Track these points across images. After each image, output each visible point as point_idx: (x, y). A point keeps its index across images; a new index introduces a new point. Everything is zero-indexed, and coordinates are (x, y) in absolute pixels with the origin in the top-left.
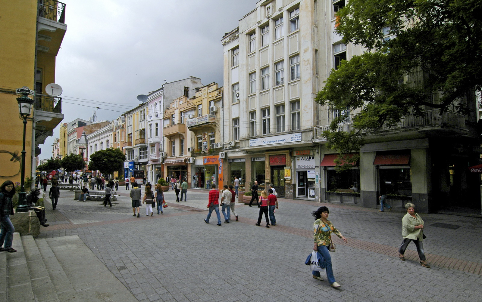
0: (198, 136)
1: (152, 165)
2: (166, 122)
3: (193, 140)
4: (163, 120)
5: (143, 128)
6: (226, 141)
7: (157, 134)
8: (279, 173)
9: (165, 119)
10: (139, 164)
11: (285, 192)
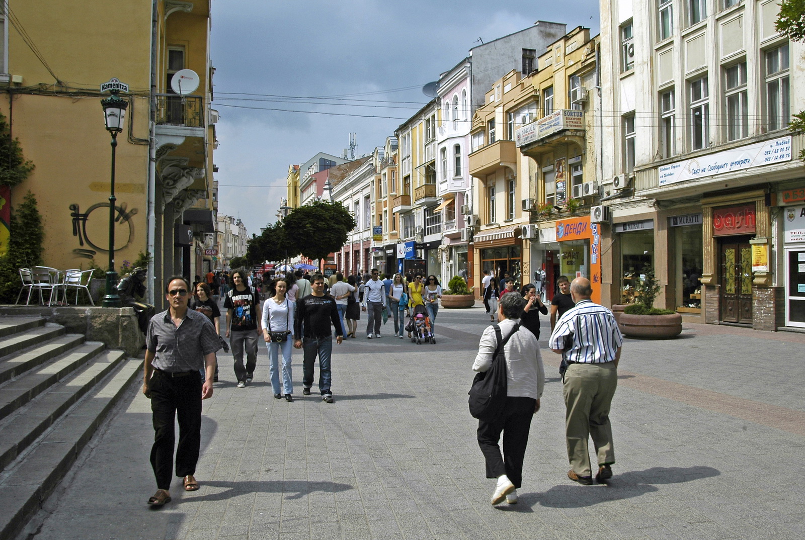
0: (544, 170)
1: (450, 248)
2: (476, 140)
3: (534, 179)
4: (470, 135)
5: (431, 158)
6: (609, 177)
7: (458, 172)
8: (738, 258)
9: (475, 133)
10: (424, 246)
11: (754, 310)
